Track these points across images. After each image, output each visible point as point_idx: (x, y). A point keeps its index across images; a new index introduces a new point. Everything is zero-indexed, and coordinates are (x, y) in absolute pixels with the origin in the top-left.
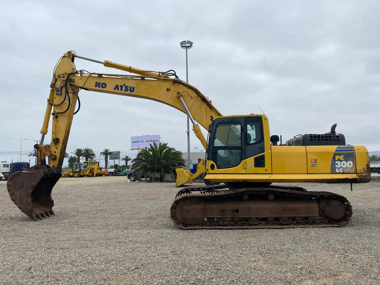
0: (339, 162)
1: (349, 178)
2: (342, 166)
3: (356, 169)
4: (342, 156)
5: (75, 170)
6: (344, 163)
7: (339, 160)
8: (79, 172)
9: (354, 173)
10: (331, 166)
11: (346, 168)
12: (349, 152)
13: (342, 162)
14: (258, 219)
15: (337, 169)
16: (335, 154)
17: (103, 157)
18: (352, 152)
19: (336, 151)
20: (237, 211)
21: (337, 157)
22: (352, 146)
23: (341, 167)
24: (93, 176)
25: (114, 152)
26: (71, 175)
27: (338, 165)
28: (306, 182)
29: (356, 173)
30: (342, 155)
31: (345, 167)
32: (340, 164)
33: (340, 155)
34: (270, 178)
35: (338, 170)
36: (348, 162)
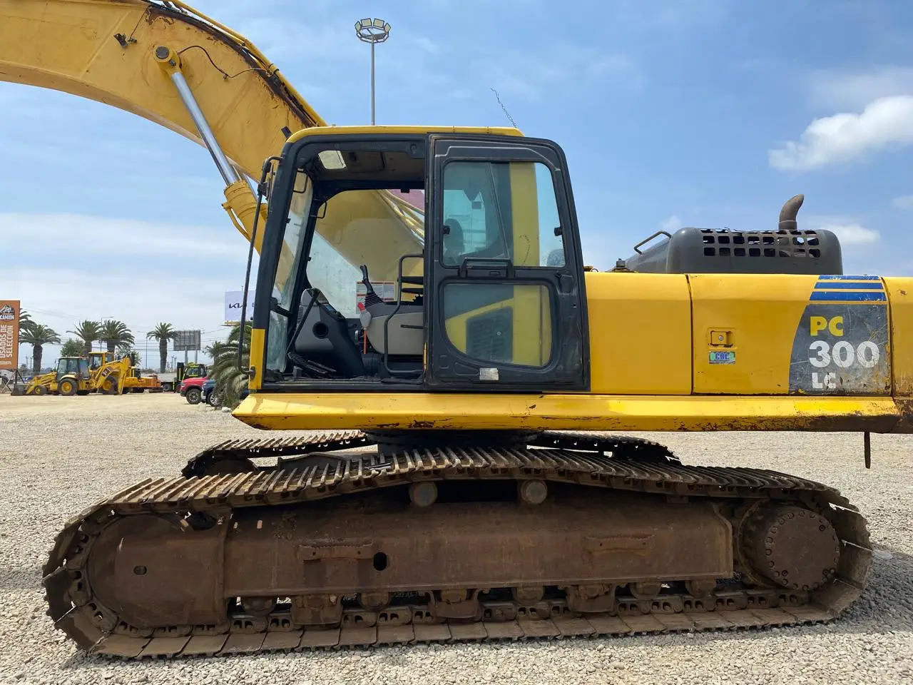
0: (825, 346)
1: (866, 413)
2: (838, 361)
3: (892, 375)
4: (839, 319)
5: (64, 375)
6: (843, 350)
7: (824, 336)
8: (76, 380)
9: (885, 395)
10: (793, 360)
11: (853, 370)
12: (865, 302)
13: (838, 346)
14: (476, 594)
15: (815, 375)
16: (810, 312)
17: (155, 343)
18: (878, 302)
19: (815, 296)
20: (380, 561)
21: (817, 323)
22: (876, 278)
23: (833, 367)
24: (114, 391)
25: (185, 332)
26: (51, 389)
27: (820, 358)
28: (685, 430)
29: (891, 393)
30: (839, 315)
31: (846, 364)
32: (830, 353)
33: (828, 314)
34: (534, 412)
35: (821, 380)
36: (863, 346)
